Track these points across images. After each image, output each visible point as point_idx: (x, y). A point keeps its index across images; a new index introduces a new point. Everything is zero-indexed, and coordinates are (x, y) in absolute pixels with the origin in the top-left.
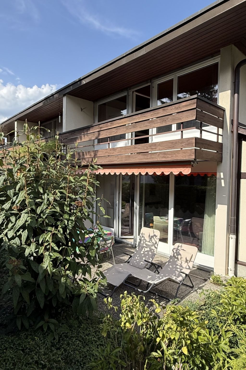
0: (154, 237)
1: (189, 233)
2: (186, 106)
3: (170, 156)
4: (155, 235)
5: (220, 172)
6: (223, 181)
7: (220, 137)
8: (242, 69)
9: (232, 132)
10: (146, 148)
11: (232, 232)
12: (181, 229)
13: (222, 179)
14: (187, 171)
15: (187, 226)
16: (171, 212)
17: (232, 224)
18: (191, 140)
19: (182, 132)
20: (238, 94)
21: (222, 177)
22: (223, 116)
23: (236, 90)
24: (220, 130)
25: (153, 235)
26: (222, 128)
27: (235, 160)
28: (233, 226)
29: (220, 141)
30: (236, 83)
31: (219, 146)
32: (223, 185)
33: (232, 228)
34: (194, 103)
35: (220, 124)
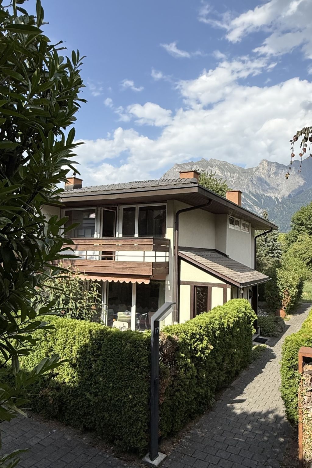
0: (124, 328)
1: (146, 325)
2: (147, 242)
3: (136, 272)
4: (124, 326)
5: (167, 280)
6: (169, 286)
7: (167, 258)
8: (180, 215)
9: (175, 254)
10: (118, 264)
11: (175, 320)
12: (139, 322)
13: (169, 285)
14: (147, 282)
15: (144, 319)
16: (134, 308)
17: (175, 315)
18: (150, 263)
19: (144, 252)
20: (178, 230)
21: (169, 284)
22: (169, 244)
23: (176, 228)
24: (168, 253)
25: (123, 326)
26: (169, 252)
27: (176, 273)
28: (176, 316)
29: (167, 261)
30: (177, 222)
31: (167, 264)
32: (169, 289)
33: (175, 318)
34: (152, 241)
35: (167, 250)
